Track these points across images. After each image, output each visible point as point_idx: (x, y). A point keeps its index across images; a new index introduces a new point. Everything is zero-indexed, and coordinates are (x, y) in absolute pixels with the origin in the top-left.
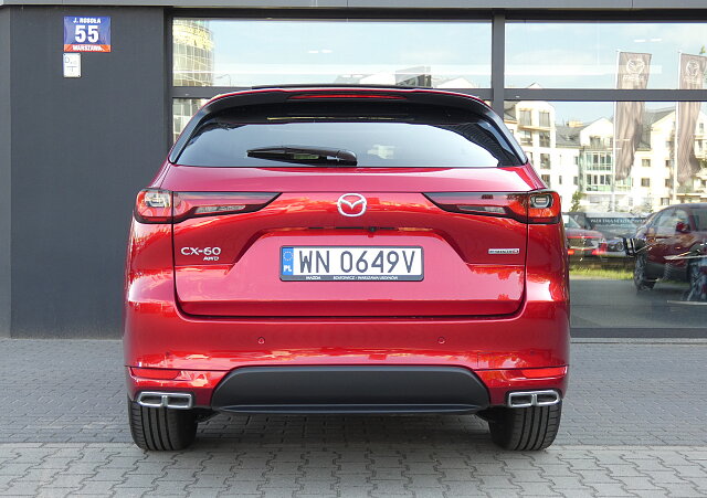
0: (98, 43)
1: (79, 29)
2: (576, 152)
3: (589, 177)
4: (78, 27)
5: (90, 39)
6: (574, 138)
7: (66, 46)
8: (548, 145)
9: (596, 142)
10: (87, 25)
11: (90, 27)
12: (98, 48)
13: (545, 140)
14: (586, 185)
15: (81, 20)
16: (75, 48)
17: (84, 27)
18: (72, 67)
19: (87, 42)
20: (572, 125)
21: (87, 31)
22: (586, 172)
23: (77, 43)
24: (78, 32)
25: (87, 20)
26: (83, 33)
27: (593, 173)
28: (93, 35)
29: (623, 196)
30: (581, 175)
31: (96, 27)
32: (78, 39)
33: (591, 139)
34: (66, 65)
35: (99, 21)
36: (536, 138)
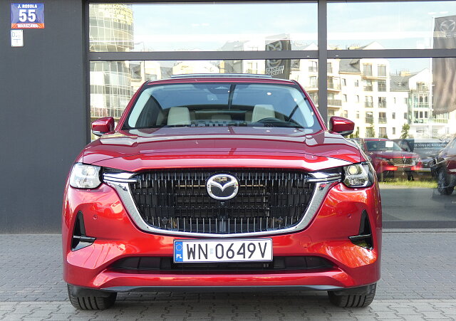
0: (36, 22)
1: (21, 13)
2: (406, 94)
3: (416, 113)
4: (21, 11)
5: (30, 19)
6: (405, 84)
7: (12, 25)
8: (385, 90)
9: (421, 87)
10: (27, 9)
11: (30, 11)
12: (35, 26)
13: (382, 86)
14: (414, 119)
15: (23, 6)
16: (19, 26)
17: (25, 11)
18: (17, 39)
19: (27, 22)
20: (403, 74)
21: (27, 14)
22: (414, 109)
23: (20, 22)
24: (21, 15)
25: (28, 6)
26: (25, 15)
27: (419, 110)
28: (31, 17)
29: (441, 127)
30: (410, 112)
31: (34, 11)
32: (21, 19)
33: (418, 84)
34: (12, 38)
35: (36, 6)
36: (375, 85)
